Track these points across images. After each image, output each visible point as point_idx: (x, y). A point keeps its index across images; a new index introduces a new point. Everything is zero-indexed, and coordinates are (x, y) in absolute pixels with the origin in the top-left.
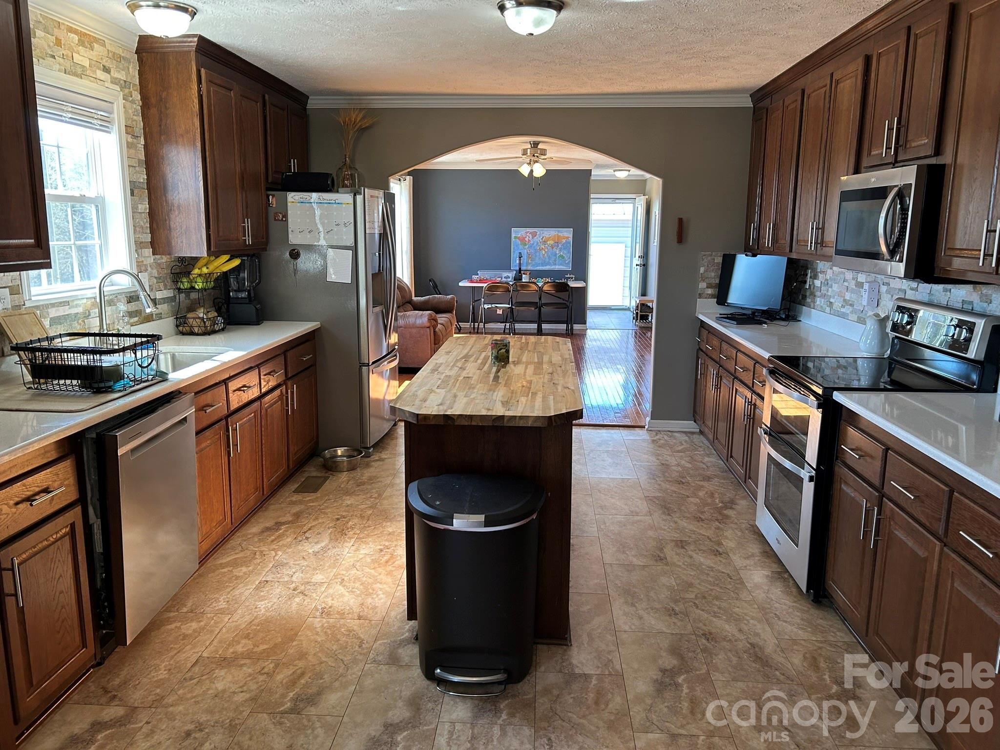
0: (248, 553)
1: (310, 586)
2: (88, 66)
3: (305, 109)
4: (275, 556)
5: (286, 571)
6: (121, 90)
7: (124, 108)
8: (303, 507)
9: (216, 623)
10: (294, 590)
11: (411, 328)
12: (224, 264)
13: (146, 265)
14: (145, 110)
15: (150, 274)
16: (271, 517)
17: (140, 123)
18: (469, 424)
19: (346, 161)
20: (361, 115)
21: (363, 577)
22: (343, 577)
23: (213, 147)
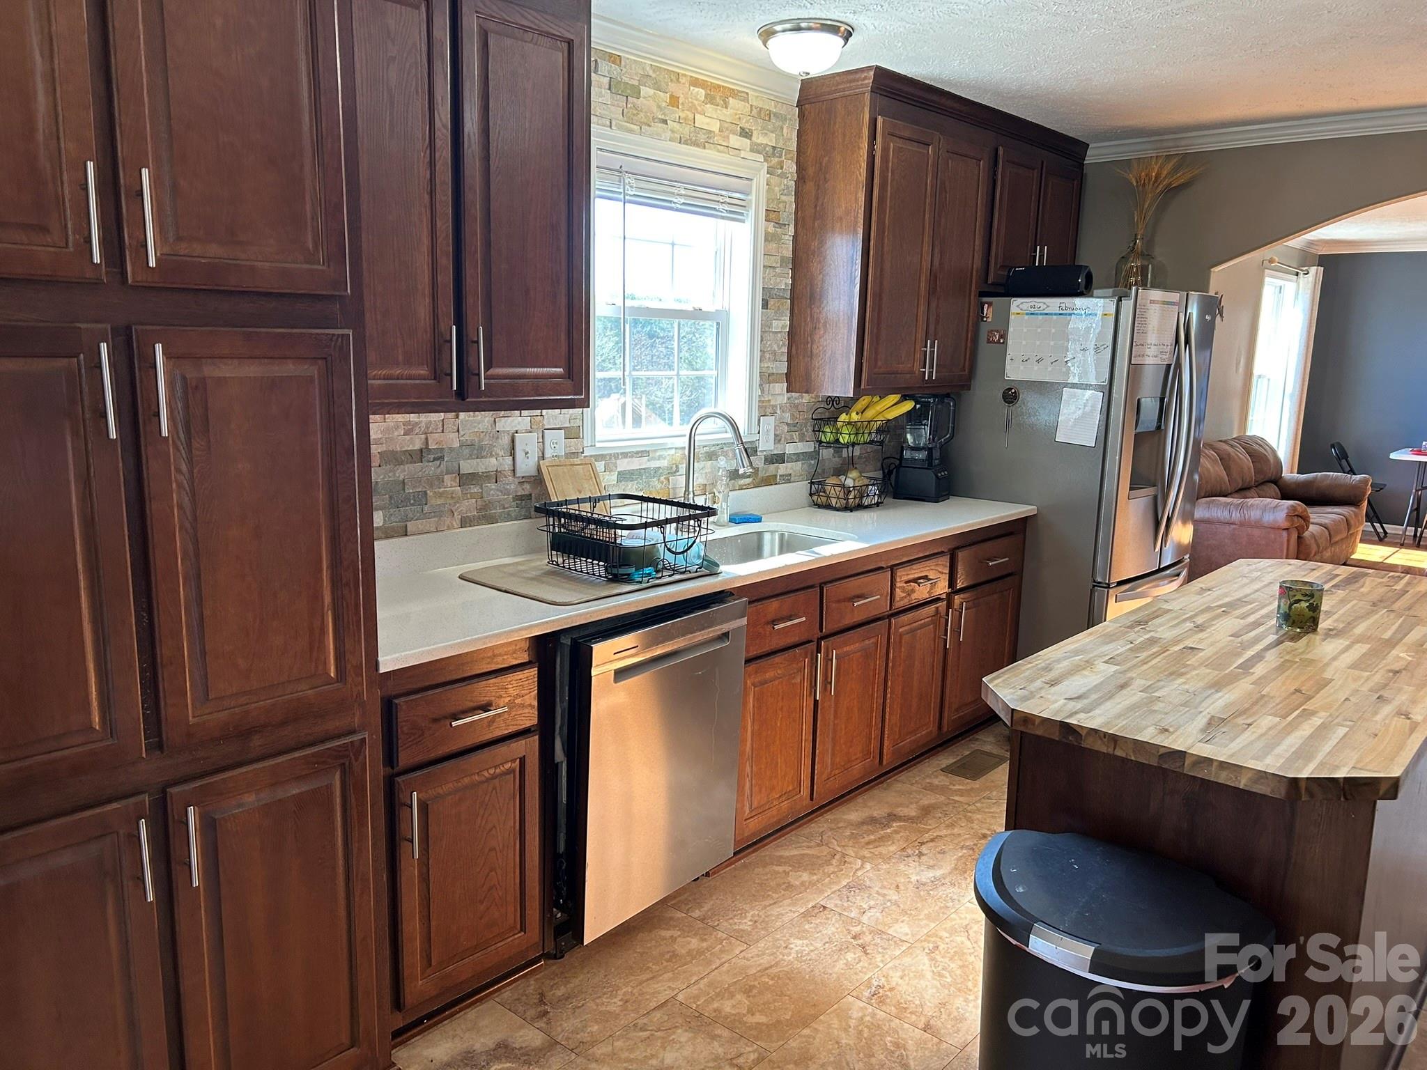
0: (825, 850)
1: (882, 939)
2: (717, 131)
3: (1082, 165)
4: (860, 869)
5: (861, 901)
6: (765, 160)
7: (767, 184)
8: (942, 798)
9: (722, 951)
10: (854, 938)
11: (1252, 527)
12: (892, 408)
13: (774, 407)
14: (800, 185)
15: (780, 419)
16: (887, 803)
17: (790, 205)
18: (1110, 751)
19: (1135, 244)
20: (1169, 167)
21: (970, 954)
22: (939, 943)
23: (884, 233)
